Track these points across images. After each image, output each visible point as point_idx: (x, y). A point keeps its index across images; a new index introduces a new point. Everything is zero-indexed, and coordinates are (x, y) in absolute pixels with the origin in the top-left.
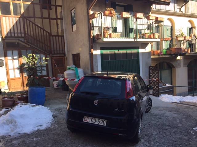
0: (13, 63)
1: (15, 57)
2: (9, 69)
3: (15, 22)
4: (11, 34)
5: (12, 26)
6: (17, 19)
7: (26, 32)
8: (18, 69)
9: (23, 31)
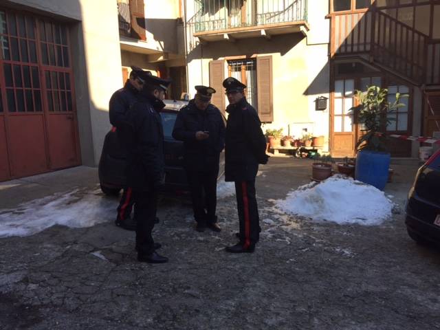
0: (343, 103)
1: (347, 93)
2: (334, 115)
3: (356, 22)
4: (346, 49)
5: (349, 31)
6: (362, 15)
7: (376, 40)
8: (349, 115)
9: (369, 39)
